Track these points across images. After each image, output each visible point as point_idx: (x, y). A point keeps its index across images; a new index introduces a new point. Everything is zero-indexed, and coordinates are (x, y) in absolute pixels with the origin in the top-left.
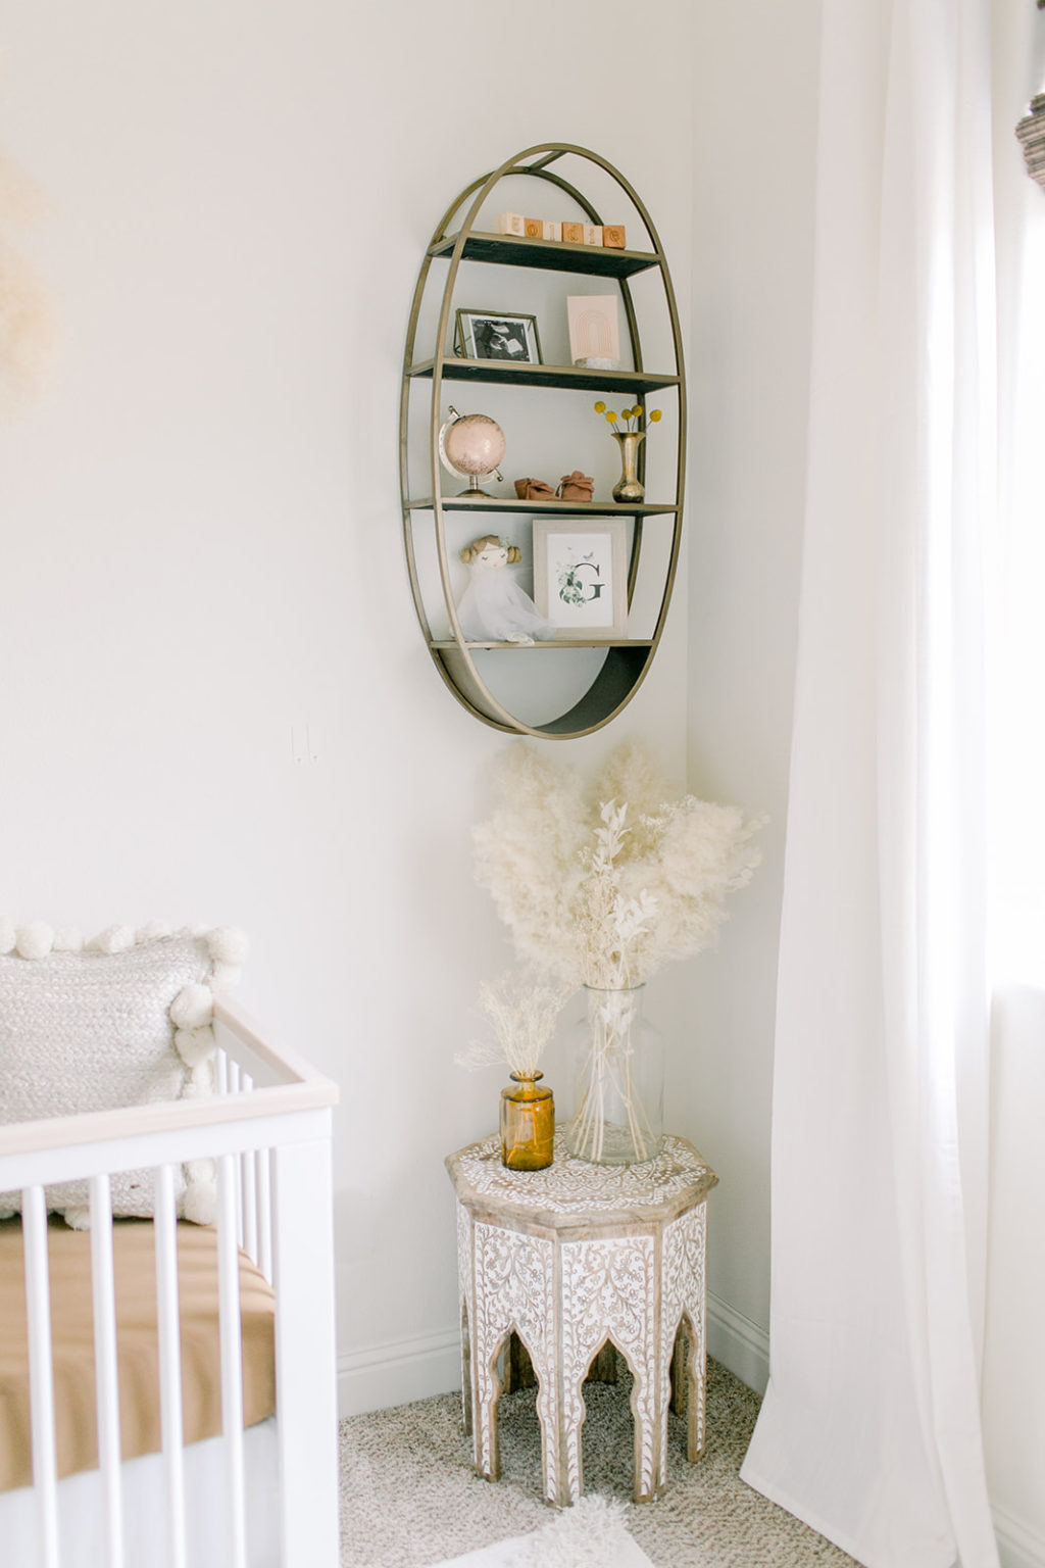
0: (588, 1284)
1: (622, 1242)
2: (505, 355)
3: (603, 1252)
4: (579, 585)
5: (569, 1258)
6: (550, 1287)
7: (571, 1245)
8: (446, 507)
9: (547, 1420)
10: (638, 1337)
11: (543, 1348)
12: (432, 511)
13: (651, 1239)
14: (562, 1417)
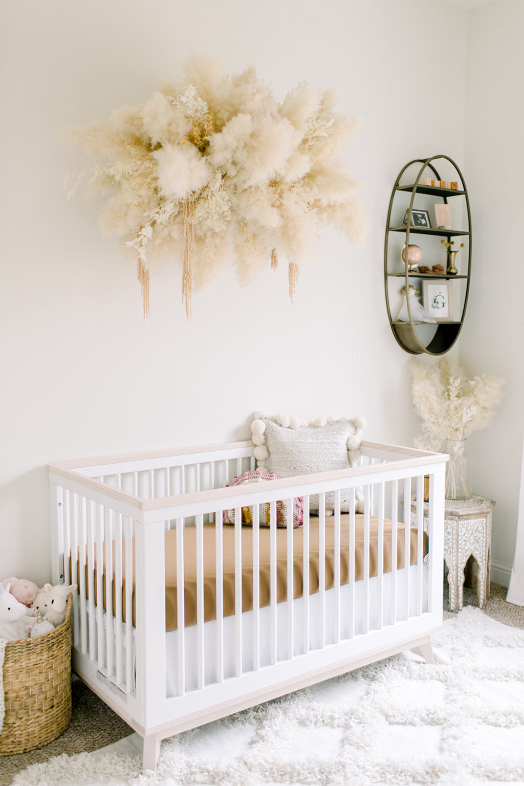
0: (466, 535)
1: (476, 520)
2: (421, 224)
3: (471, 524)
4: (438, 303)
5: (462, 526)
6: (454, 537)
7: (462, 522)
8: (410, 276)
9: (452, 583)
10: (480, 553)
11: (451, 558)
12: (404, 278)
13: (485, 519)
14: (458, 581)
